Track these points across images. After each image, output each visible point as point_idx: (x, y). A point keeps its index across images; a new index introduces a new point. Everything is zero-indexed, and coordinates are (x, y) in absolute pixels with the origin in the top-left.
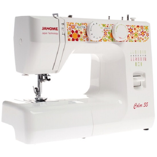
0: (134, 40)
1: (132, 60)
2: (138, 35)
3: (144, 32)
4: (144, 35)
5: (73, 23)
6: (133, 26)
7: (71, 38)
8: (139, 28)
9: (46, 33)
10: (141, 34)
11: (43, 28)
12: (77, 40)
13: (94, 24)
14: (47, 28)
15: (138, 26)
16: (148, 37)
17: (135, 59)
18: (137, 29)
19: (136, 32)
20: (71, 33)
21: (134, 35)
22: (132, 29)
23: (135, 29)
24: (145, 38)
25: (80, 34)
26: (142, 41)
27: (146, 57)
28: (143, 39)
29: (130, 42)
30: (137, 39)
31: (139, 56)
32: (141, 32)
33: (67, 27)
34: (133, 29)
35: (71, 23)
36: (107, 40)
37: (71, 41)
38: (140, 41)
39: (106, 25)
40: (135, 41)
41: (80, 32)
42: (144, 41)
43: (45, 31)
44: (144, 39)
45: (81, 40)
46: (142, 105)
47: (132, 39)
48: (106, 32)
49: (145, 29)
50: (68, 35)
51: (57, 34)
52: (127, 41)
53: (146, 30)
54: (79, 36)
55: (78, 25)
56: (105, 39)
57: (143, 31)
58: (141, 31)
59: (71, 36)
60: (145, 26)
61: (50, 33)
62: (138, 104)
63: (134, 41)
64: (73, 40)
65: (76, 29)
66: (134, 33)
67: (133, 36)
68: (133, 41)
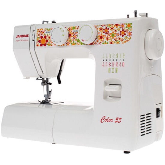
0: (109, 41)
1: (105, 65)
2: (116, 35)
3: (125, 31)
4: (125, 34)
6: (109, 25)
7: (40, 44)
8: (118, 27)
9: (19, 41)
10: (120, 33)
11: (17, 36)
12: (45, 45)
13: (55, 28)
14: (20, 36)
15: (117, 25)
16: (131, 37)
17: (108, 64)
18: (115, 28)
19: (113, 32)
20: (40, 39)
21: (110, 35)
22: (108, 29)
23: (112, 29)
24: (126, 38)
25: (48, 39)
26: (121, 42)
27: (124, 62)
28: (122, 40)
29: (104, 44)
30: (113, 40)
31: (115, 60)
32: (121, 32)
33: (37, 33)
34: (110, 29)
35: (41, 29)
36: (75, 43)
37: (39, 47)
38: (118, 43)
39: (76, 27)
40: (111, 43)
41: (48, 37)
42: (124, 42)
43: (19, 39)
44: (125, 40)
45: (49, 45)
46: (112, 120)
47: (106, 41)
48: (76, 34)
49: (126, 27)
50: (37, 41)
51: (27, 40)
52: (99, 44)
53: (129, 29)
54: (47, 41)
55: (47, 30)
56: (74, 42)
57: (123, 30)
58: (121, 29)
59: (39, 41)
60: (126, 24)
61: (22, 40)
62: (107, 118)
63: (109, 43)
64: (41, 45)
65: (44, 34)
66: (111, 34)
67: (109, 36)
68: (108, 43)
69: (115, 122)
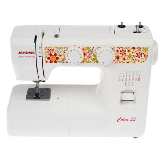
0: (126, 61)
1: (121, 80)
2: (132, 56)
3: (142, 54)
4: (141, 56)
5: (51, 48)
6: (126, 48)
7: (49, 61)
8: (135, 50)
9: (22, 57)
10: (136, 55)
11: (19, 52)
12: (55, 62)
13: (71, 51)
14: (23, 52)
15: (134, 48)
16: (147, 59)
17: (124, 79)
18: (132, 51)
19: (130, 54)
20: (49, 56)
21: (127, 56)
22: (125, 51)
23: (129, 51)
24: (142, 59)
25: (59, 57)
26: (137, 62)
27: (139, 77)
28: (139, 61)
29: (121, 64)
30: (130, 61)
31: (131, 76)
32: (137, 54)
33: (45, 51)
34: (127, 51)
35: (49, 48)
36: (91, 62)
37: (49, 63)
38: (134, 63)
39: (90, 47)
40: (128, 63)
41: (59, 55)
42: (140, 62)
43: (21, 55)
45: (60, 62)
46: (128, 119)
47: (123, 61)
48: (91, 54)
49: (143, 51)
50: (46, 58)
51: (33, 57)
52: (116, 63)
53: (145, 52)
54: (58, 58)
55: (57, 49)
56: (89, 60)
57: (139, 53)
58: (138, 52)
59: (49, 58)
60: (143, 48)
61: (26, 57)
62: (123, 118)
63: (126, 63)
64: (51, 62)
65: (54, 52)
66: (128, 55)
67: (125, 57)
68: (124, 63)
69: (130, 121)
